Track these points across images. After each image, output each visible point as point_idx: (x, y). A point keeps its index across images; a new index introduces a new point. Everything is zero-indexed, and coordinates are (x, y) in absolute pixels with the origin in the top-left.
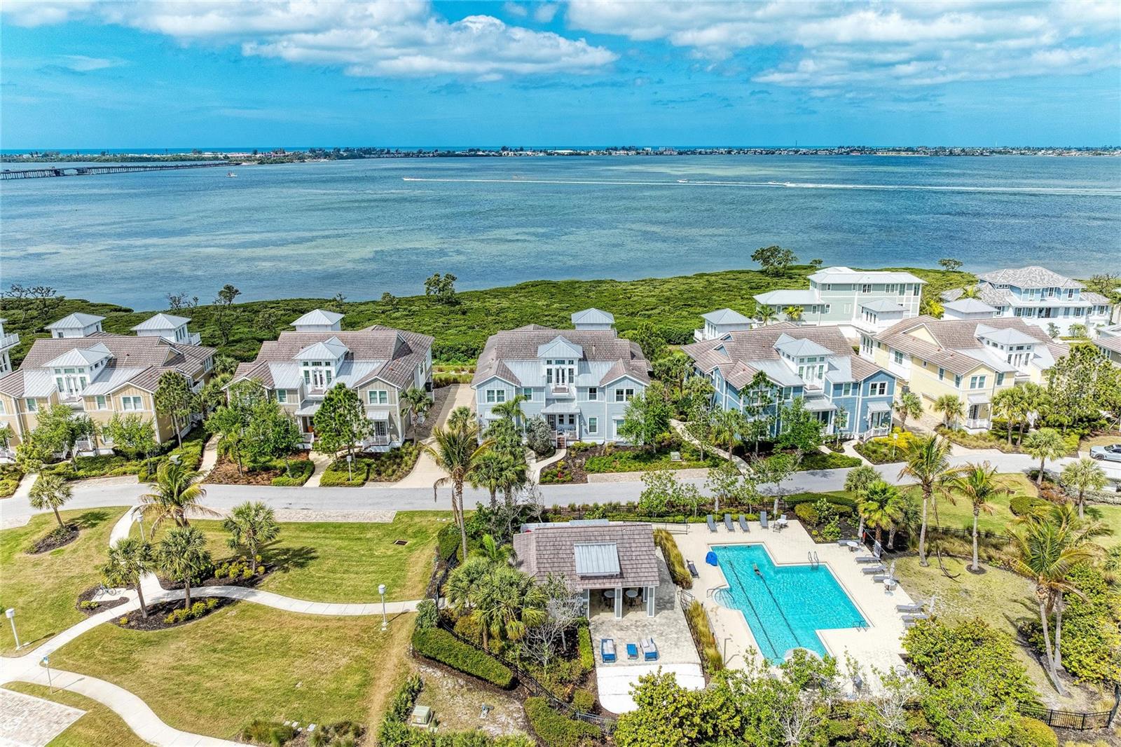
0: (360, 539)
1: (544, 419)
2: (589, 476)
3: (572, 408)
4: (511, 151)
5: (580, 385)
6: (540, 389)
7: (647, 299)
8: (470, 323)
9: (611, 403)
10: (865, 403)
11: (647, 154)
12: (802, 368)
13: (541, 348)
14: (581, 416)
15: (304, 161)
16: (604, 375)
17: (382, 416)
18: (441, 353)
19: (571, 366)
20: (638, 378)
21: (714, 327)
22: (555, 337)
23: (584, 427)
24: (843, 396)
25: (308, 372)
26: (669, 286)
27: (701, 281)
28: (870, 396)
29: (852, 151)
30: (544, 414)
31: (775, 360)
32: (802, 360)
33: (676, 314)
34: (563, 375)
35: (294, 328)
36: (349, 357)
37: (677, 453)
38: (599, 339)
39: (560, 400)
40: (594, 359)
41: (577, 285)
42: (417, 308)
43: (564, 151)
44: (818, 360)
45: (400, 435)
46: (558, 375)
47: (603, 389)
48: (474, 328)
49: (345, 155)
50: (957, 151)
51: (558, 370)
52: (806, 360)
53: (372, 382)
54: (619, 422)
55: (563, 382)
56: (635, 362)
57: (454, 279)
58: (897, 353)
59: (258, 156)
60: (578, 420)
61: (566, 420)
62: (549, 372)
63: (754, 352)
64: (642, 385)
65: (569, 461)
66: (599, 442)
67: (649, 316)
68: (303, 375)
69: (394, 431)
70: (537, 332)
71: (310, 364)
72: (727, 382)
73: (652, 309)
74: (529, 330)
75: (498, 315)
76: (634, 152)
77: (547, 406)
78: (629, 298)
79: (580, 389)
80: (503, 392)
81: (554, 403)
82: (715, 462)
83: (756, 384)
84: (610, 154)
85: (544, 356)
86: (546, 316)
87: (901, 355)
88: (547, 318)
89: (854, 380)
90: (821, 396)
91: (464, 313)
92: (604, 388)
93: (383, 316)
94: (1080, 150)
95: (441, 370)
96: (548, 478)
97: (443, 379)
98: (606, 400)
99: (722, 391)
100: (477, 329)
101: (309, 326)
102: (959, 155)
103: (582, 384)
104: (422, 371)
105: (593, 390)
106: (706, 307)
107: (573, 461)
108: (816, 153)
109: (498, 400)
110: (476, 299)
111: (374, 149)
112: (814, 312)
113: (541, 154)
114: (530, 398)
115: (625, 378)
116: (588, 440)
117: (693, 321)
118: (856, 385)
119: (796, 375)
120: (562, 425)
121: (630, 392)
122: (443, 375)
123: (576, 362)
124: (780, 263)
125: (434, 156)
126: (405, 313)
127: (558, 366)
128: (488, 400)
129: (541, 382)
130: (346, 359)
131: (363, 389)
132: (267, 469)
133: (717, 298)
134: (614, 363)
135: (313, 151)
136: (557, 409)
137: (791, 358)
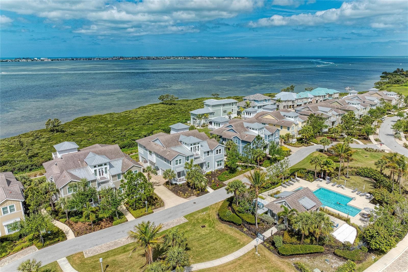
2: (224, 183)
6: (192, 156)
7: (141, 118)
9: (215, 155)
10: (274, 140)
12: (259, 132)
14: (206, 163)
16: (208, 146)
19: (198, 145)
23: (206, 167)
24: (270, 139)
25: (96, 170)
26: (140, 112)
27: (148, 109)
28: (275, 137)
29: (120, 58)
32: (259, 129)
34: (196, 149)
47: (212, 151)
50: (155, 58)
51: (194, 147)
54: (218, 162)
62: (191, 148)
66: (211, 171)
68: (94, 172)
71: (97, 166)
72: (242, 141)
76: (30, 60)
80: (181, 160)
85: (189, 143)
87: (265, 124)
99: (239, 144)
105: (208, 152)
108: (107, 59)
109: (179, 163)
114: (189, 160)
115: (219, 145)
116: (208, 171)
118: (272, 135)
121: (220, 150)
123: (200, 143)
128: (176, 164)
134: (206, 141)
137: (255, 129)
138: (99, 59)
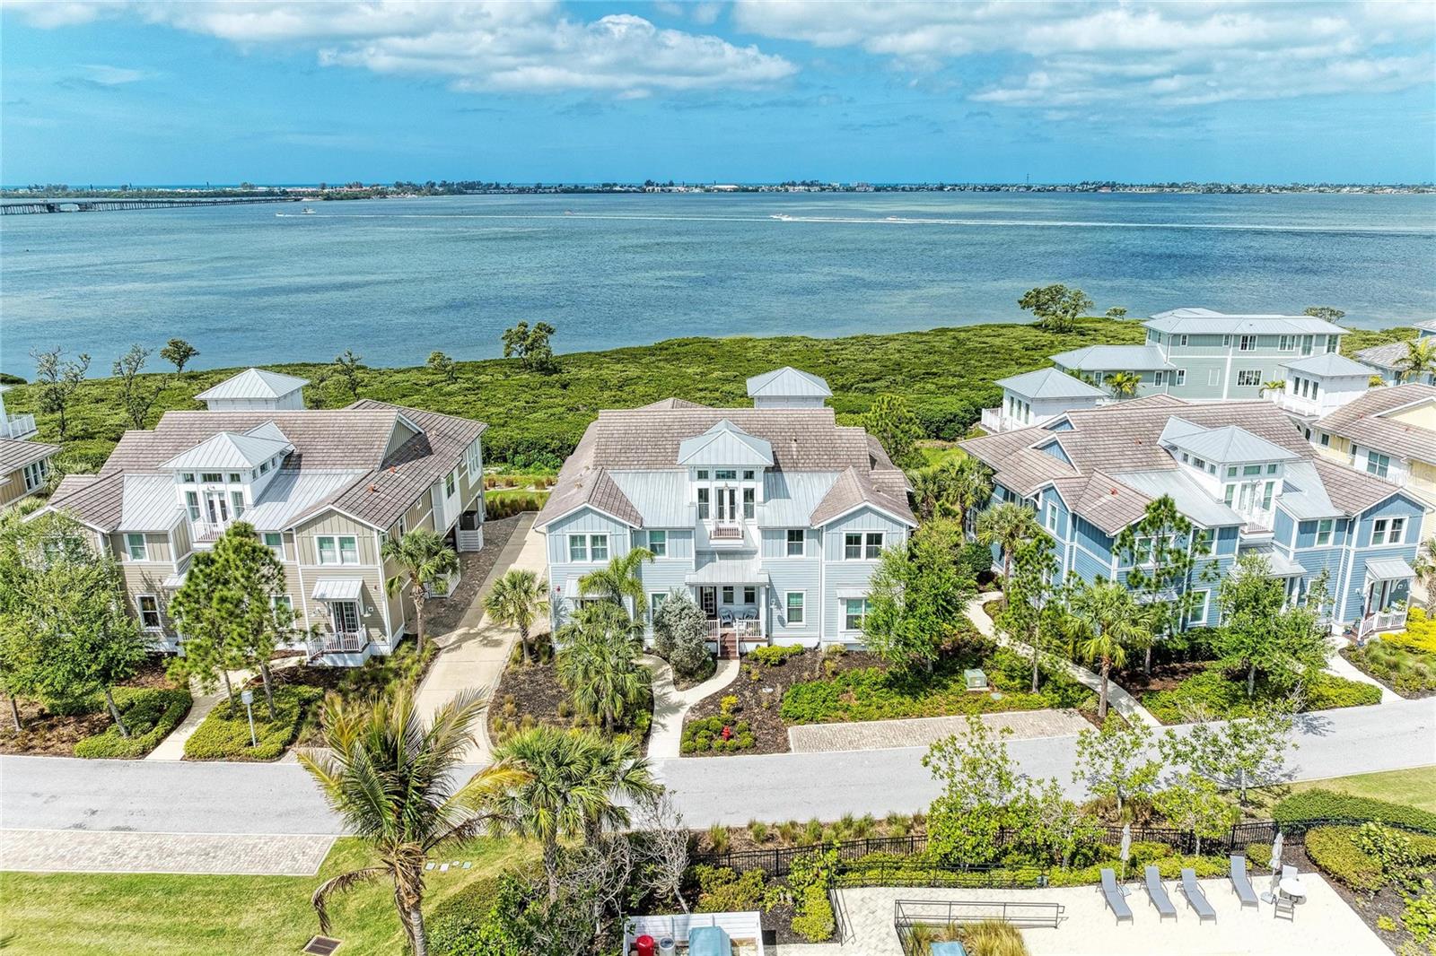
0: (218, 933)
1: (692, 598)
2: (793, 732)
3: (748, 573)
4: (657, 185)
5: (767, 524)
6: (684, 533)
7: (865, 365)
8: (572, 401)
9: (835, 562)
10: (1361, 560)
11: (835, 190)
12: (1231, 488)
13: (687, 446)
14: (770, 590)
15: (385, 197)
16: (818, 501)
17: (348, 590)
18: (516, 452)
19: (749, 484)
20: (893, 510)
21: (1024, 404)
22: (714, 423)
23: (776, 613)
24: (1317, 546)
25: (195, 494)
26: (896, 345)
27: (945, 338)
28: (1372, 547)
29: (1100, 188)
30: (691, 586)
31: (1168, 471)
32: (1233, 472)
33: (916, 387)
34: (732, 502)
35: (204, 405)
36: (291, 462)
37: (979, 673)
38: (805, 428)
39: (726, 554)
40: (795, 468)
41: (750, 344)
42: (488, 378)
43: (726, 187)
44: (1264, 470)
45: (388, 629)
46: (721, 501)
47: (817, 534)
48: (578, 410)
49: (441, 189)
50: (1237, 187)
51: (721, 492)
52: (1240, 472)
53: (322, 517)
54: (851, 603)
55: (732, 516)
56: (877, 474)
57: (550, 331)
58: (1372, 455)
59: (326, 191)
60: (763, 598)
61: (739, 597)
62: (703, 495)
63: (1122, 453)
64: (900, 524)
65: (747, 693)
66: (809, 643)
67: (872, 391)
68: (184, 500)
69: (376, 621)
70: (678, 413)
71: (198, 478)
72: (1074, 516)
73: (874, 380)
74: (666, 409)
75: (620, 388)
76: (817, 188)
77: (697, 570)
78: (835, 363)
79: (768, 533)
80: (604, 538)
81: (713, 560)
82: (1068, 698)
83: (1155, 523)
84: (787, 190)
85: (691, 462)
86: (701, 390)
87: (1385, 459)
88: (702, 394)
89: (1340, 514)
90: (1266, 545)
91: (565, 387)
92: (820, 531)
93: (428, 390)
94: (1394, 187)
95: (510, 484)
96: (701, 741)
97: (507, 501)
98: (823, 556)
99: (1062, 533)
100: (583, 411)
101: (233, 400)
102: (1240, 192)
103: (769, 523)
104: (451, 491)
105: (795, 535)
106: (962, 377)
107: (755, 692)
108: (1054, 190)
109: (594, 556)
110: (587, 364)
111: (479, 184)
112: (1158, 382)
113: (697, 191)
114: (663, 552)
115: (865, 510)
116: (786, 640)
117: (947, 399)
118: (1345, 524)
119: (1219, 501)
120: (728, 606)
121: (875, 539)
122: (511, 494)
123: (759, 474)
124: (1066, 312)
125: (556, 192)
126: (466, 385)
127: (721, 484)
128: (573, 557)
129: (687, 518)
130: (284, 466)
131: (305, 533)
132: (79, 712)
133: (977, 364)
134: (836, 476)
135: (399, 185)
136: (719, 574)
137: (1207, 467)
138: (1024, 190)
